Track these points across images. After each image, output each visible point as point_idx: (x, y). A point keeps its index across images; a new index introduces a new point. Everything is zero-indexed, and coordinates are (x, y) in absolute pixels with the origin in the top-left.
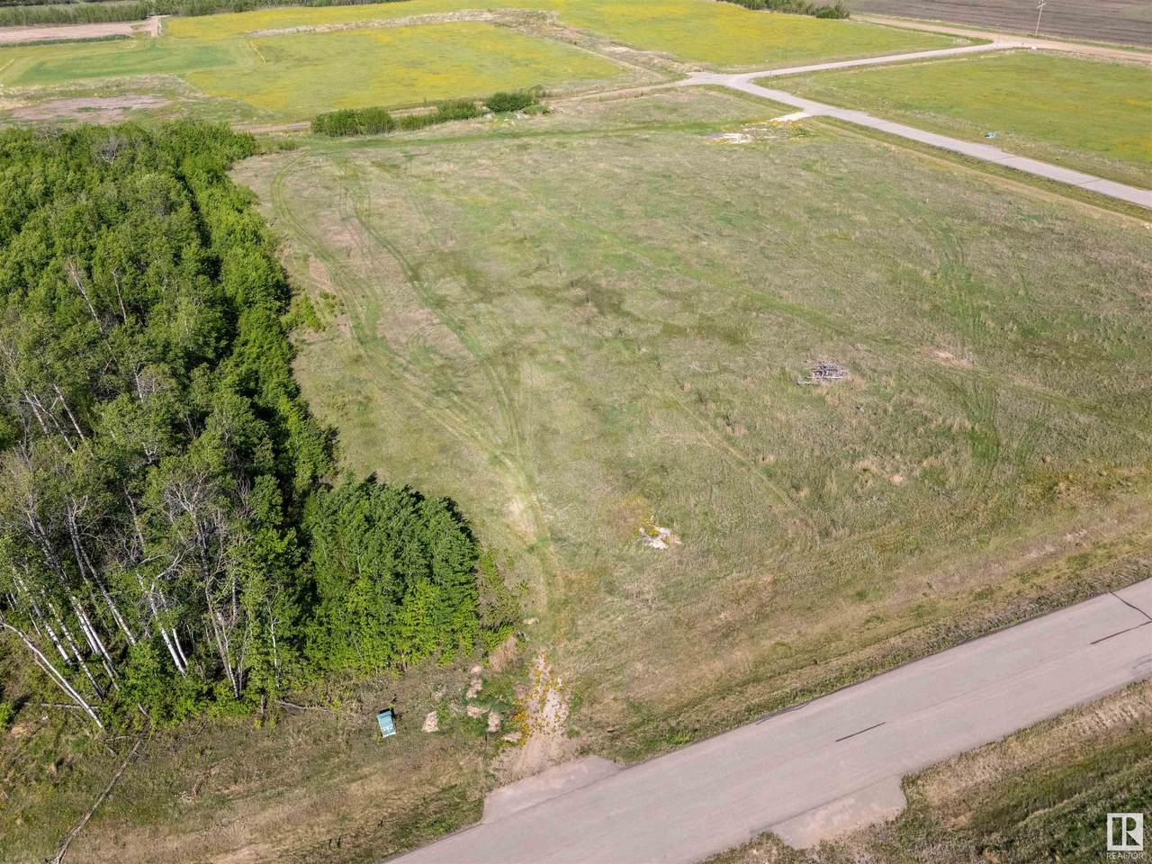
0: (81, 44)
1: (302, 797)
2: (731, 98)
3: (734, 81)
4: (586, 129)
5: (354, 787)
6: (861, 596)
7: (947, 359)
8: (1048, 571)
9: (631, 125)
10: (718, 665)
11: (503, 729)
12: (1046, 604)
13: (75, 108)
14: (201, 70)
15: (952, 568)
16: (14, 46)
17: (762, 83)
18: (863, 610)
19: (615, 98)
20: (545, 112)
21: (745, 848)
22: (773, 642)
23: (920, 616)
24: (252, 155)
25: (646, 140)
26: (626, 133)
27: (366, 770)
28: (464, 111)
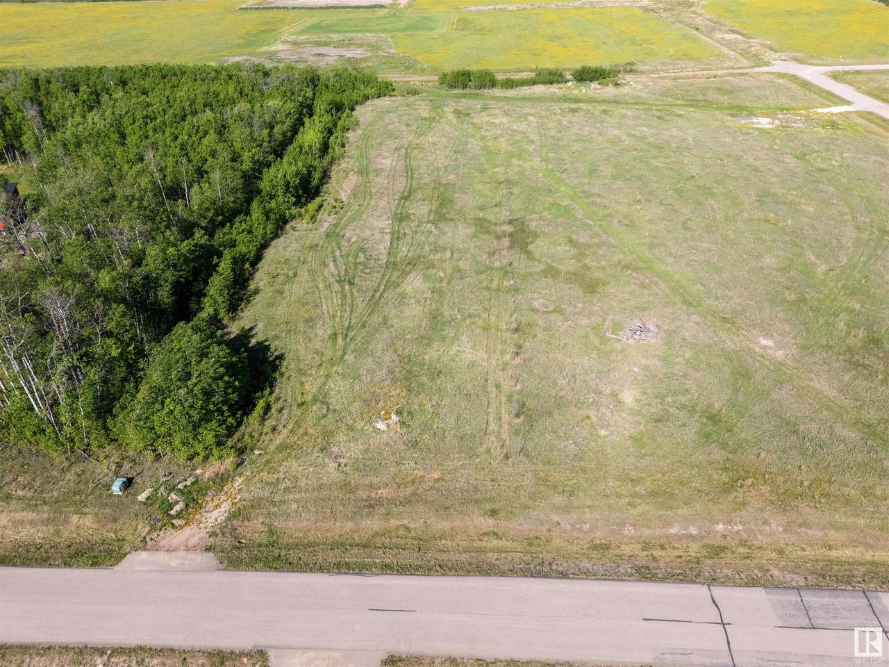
0: (355, 9)
1: (45, 512)
2: (794, 86)
3: (809, 73)
4: (640, 101)
5: (74, 518)
6: (494, 513)
7: (765, 348)
8: (674, 548)
9: (679, 102)
10: (349, 525)
11: (178, 515)
12: (645, 574)
13: (313, 53)
14: (409, 33)
15: (588, 516)
16: (316, 9)
17: (836, 77)
18: (489, 523)
19: (689, 78)
20: (617, 85)
21: (242, 655)
22: (400, 523)
23: (530, 544)
24: (384, 96)
25: (681, 116)
26: (667, 108)
27: (87, 510)
28: (553, 77)
